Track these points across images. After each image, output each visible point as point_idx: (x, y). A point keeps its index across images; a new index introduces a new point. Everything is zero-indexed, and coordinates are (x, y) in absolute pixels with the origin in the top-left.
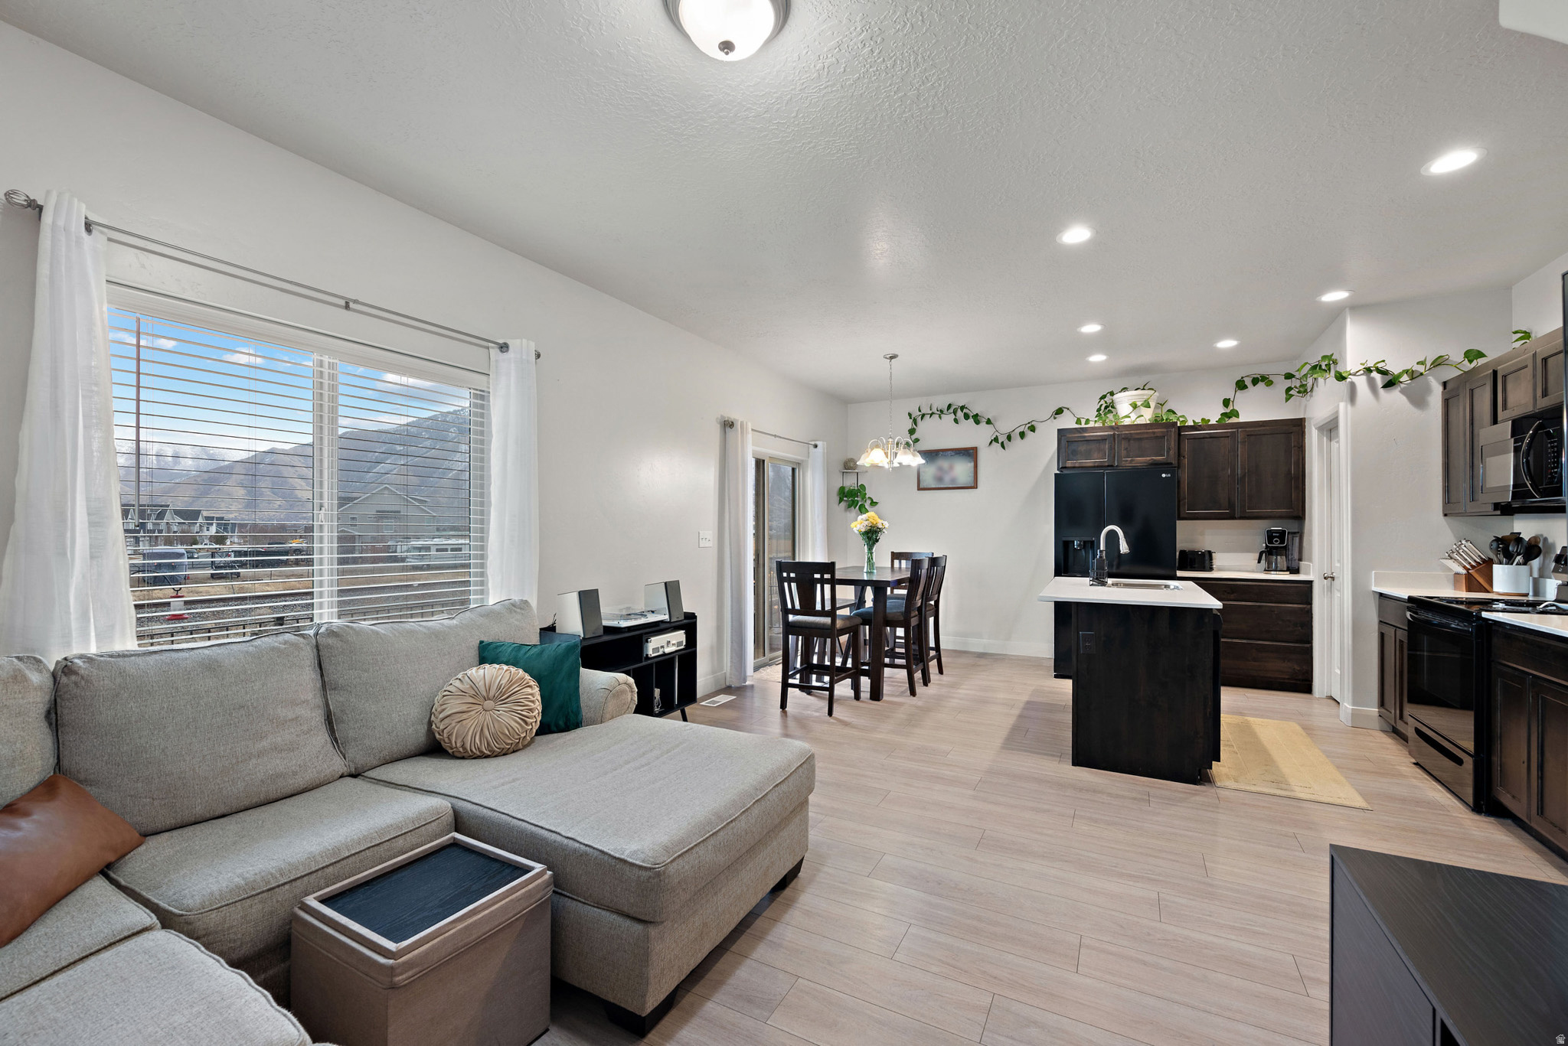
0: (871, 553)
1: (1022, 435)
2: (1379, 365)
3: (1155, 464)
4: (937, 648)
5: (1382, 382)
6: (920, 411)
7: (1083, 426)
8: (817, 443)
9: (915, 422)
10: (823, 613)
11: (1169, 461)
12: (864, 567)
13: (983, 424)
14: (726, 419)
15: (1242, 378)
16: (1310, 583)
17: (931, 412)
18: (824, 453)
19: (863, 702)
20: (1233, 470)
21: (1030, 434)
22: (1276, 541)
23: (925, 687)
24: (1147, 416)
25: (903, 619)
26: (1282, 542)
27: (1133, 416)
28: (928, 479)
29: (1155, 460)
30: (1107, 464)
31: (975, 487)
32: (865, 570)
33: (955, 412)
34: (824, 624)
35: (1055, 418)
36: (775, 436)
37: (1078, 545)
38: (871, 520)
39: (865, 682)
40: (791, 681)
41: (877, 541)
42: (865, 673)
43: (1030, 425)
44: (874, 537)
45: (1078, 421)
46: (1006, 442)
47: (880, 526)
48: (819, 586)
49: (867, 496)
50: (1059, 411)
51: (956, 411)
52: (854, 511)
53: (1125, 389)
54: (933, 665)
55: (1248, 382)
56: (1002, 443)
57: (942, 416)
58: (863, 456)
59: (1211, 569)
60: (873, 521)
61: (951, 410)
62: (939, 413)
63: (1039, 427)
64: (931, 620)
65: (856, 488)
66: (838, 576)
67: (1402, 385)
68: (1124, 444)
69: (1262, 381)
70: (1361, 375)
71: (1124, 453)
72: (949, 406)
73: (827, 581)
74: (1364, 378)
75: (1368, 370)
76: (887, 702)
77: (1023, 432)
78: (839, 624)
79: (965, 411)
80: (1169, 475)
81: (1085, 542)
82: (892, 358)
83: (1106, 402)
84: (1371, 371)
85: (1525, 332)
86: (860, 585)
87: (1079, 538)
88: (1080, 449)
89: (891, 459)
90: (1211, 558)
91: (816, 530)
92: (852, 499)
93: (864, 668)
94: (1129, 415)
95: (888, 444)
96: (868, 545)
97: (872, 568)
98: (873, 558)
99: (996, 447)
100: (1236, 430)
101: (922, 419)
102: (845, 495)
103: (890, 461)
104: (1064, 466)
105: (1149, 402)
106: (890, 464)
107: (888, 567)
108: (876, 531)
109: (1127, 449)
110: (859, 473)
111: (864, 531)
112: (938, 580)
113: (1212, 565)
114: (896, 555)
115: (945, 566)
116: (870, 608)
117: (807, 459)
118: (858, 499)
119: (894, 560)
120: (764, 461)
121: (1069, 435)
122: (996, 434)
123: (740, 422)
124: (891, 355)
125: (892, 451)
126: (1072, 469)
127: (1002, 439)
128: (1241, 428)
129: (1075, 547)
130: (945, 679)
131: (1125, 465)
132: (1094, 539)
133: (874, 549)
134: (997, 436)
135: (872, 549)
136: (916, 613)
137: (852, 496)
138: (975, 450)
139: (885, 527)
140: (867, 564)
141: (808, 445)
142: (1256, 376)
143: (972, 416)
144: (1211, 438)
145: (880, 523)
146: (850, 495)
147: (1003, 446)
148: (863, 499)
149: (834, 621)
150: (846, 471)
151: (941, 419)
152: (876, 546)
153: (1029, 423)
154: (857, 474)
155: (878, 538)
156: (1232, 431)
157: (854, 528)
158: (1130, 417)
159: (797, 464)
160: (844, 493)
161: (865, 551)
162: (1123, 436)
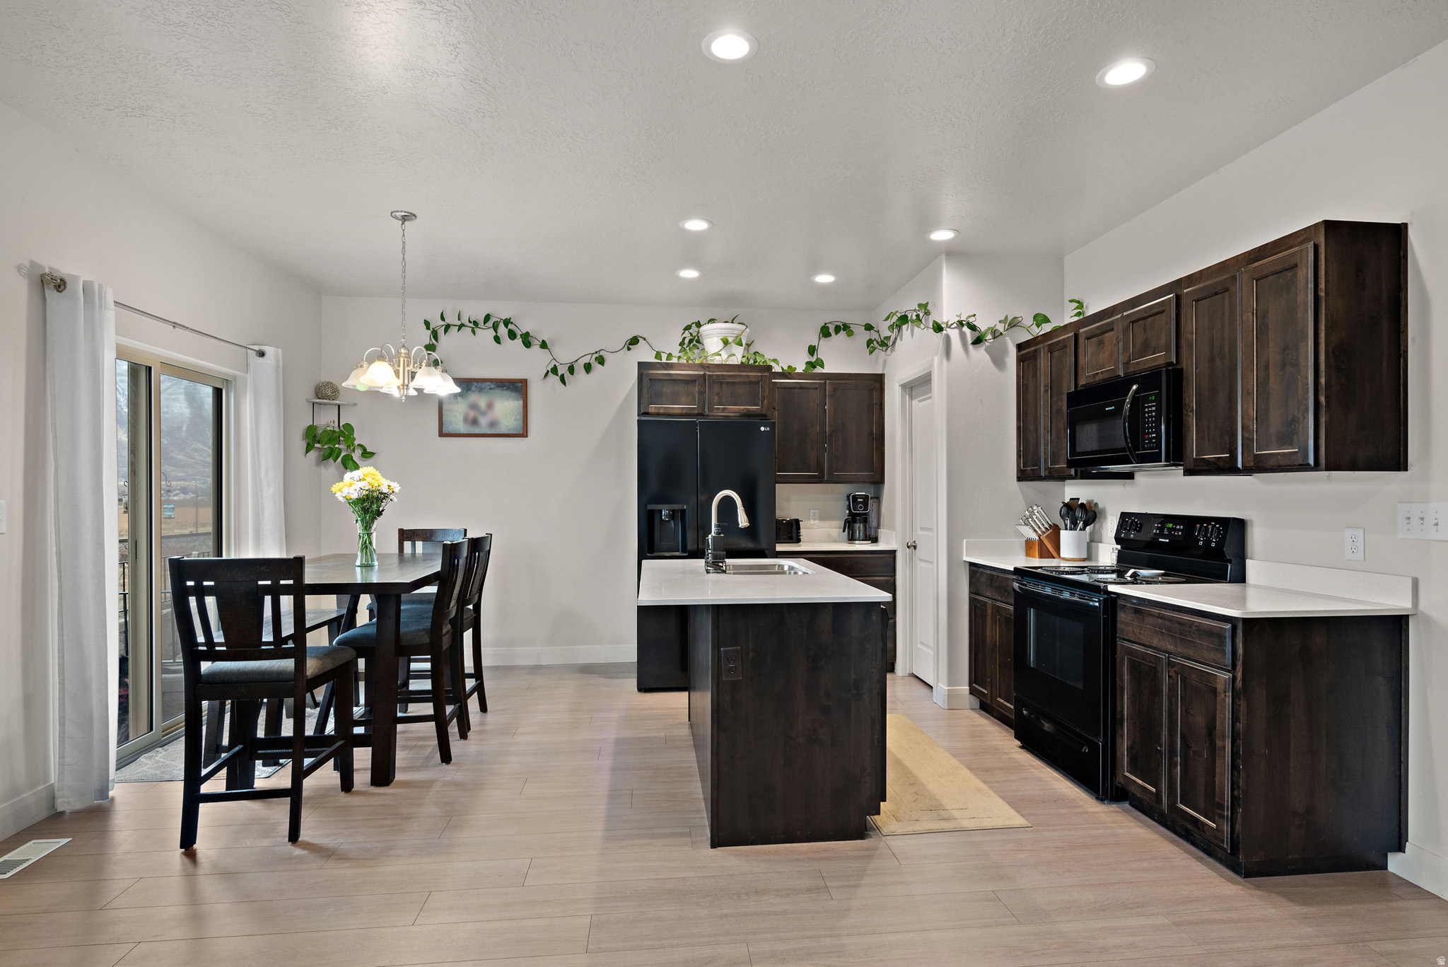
0: (369, 535)
1: (588, 368)
2: (971, 320)
3: (748, 415)
4: (478, 674)
5: (972, 339)
6: (443, 318)
7: (664, 360)
8: (264, 348)
9: (435, 335)
10: (277, 651)
11: (764, 412)
12: (356, 556)
13: (536, 348)
14: (47, 271)
15: (826, 324)
16: (893, 553)
17: (459, 323)
18: (277, 367)
19: (359, 793)
20: (823, 426)
21: (597, 368)
22: (861, 507)
23: (463, 741)
24: (737, 356)
25: (428, 640)
26: (866, 509)
27: (724, 355)
28: (456, 421)
29: (749, 410)
30: (696, 412)
31: (523, 434)
32: (358, 563)
33: (495, 327)
34: (281, 672)
35: (629, 349)
36: (175, 325)
37: (666, 516)
38: (369, 479)
39: (362, 757)
40: (205, 788)
41: (379, 513)
42: (361, 741)
43: (597, 355)
44: (375, 507)
45: (658, 355)
46: (567, 375)
47: (385, 490)
48: (268, 600)
49: (356, 443)
50: (634, 341)
51: (497, 326)
52: (332, 468)
53: (712, 321)
54: (473, 703)
55: (832, 330)
56: (563, 375)
57: (477, 330)
58: (353, 374)
59: (798, 541)
60: (372, 481)
61: (490, 324)
62: (472, 325)
63: (609, 358)
64: (468, 635)
65: (337, 430)
66: (309, 579)
67: (987, 344)
68: (716, 389)
69: (844, 330)
70: (955, 328)
71: (716, 399)
72: (487, 318)
73: (287, 590)
74: (957, 331)
75: (961, 323)
76: (405, 784)
77: (589, 363)
78: (312, 666)
79: (510, 326)
80: (768, 429)
81: (673, 511)
82: (404, 219)
83: (691, 334)
84: (963, 325)
85: (1078, 302)
86: (350, 592)
87: (667, 506)
88: (665, 390)
89: (404, 382)
90: (798, 528)
91: (262, 496)
92: (330, 445)
93: (359, 730)
94: (720, 353)
95: (399, 358)
96: (362, 521)
97: (370, 562)
98: (371, 543)
99: (554, 379)
100: (823, 381)
101: (446, 331)
102: (317, 439)
103: (403, 385)
104: (646, 411)
105: (741, 339)
106: (402, 391)
107: (395, 554)
108: (378, 497)
109: (719, 394)
110: (343, 405)
111: (357, 499)
112: (480, 572)
113: (800, 536)
114: (407, 534)
115: (489, 551)
116: (366, 627)
117: (245, 375)
118: (341, 447)
119: (405, 542)
120: (150, 368)
121: (651, 372)
122: (554, 362)
123: (83, 281)
124: (403, 214)
125: (407, 369)
126: (658, 414)
127: (562, 370)
128: (828, 380)
129: (663, 517)
130: (490, 716)
131: (715, 414)
132: (685, 507)
133: (373, 528)
134: (555, 365)
135: (370, 527)
136: (447, 628)
137: (330, 441)
138: (524, 382)
139: (393, 492)
140: (362, 552)
141: (244, 350)
142: (838, 324)
143: (521, 335)
144: (801, 388)
145: (384, 485)
146: (326, 440)
147: (563, 380)
148: (349, 447)
149: (300, 665)
150: (318, 400)
151: (474, 334)
152: (376, 522)
153: (596, 352)
154: (339, 406)
155: (381, 509)
156: (818, 381)
157: (339, 495)
158: (720, 355)
159: (225, 382)
160: (315, 436)
161: (359, 532)
162: (714, 378)
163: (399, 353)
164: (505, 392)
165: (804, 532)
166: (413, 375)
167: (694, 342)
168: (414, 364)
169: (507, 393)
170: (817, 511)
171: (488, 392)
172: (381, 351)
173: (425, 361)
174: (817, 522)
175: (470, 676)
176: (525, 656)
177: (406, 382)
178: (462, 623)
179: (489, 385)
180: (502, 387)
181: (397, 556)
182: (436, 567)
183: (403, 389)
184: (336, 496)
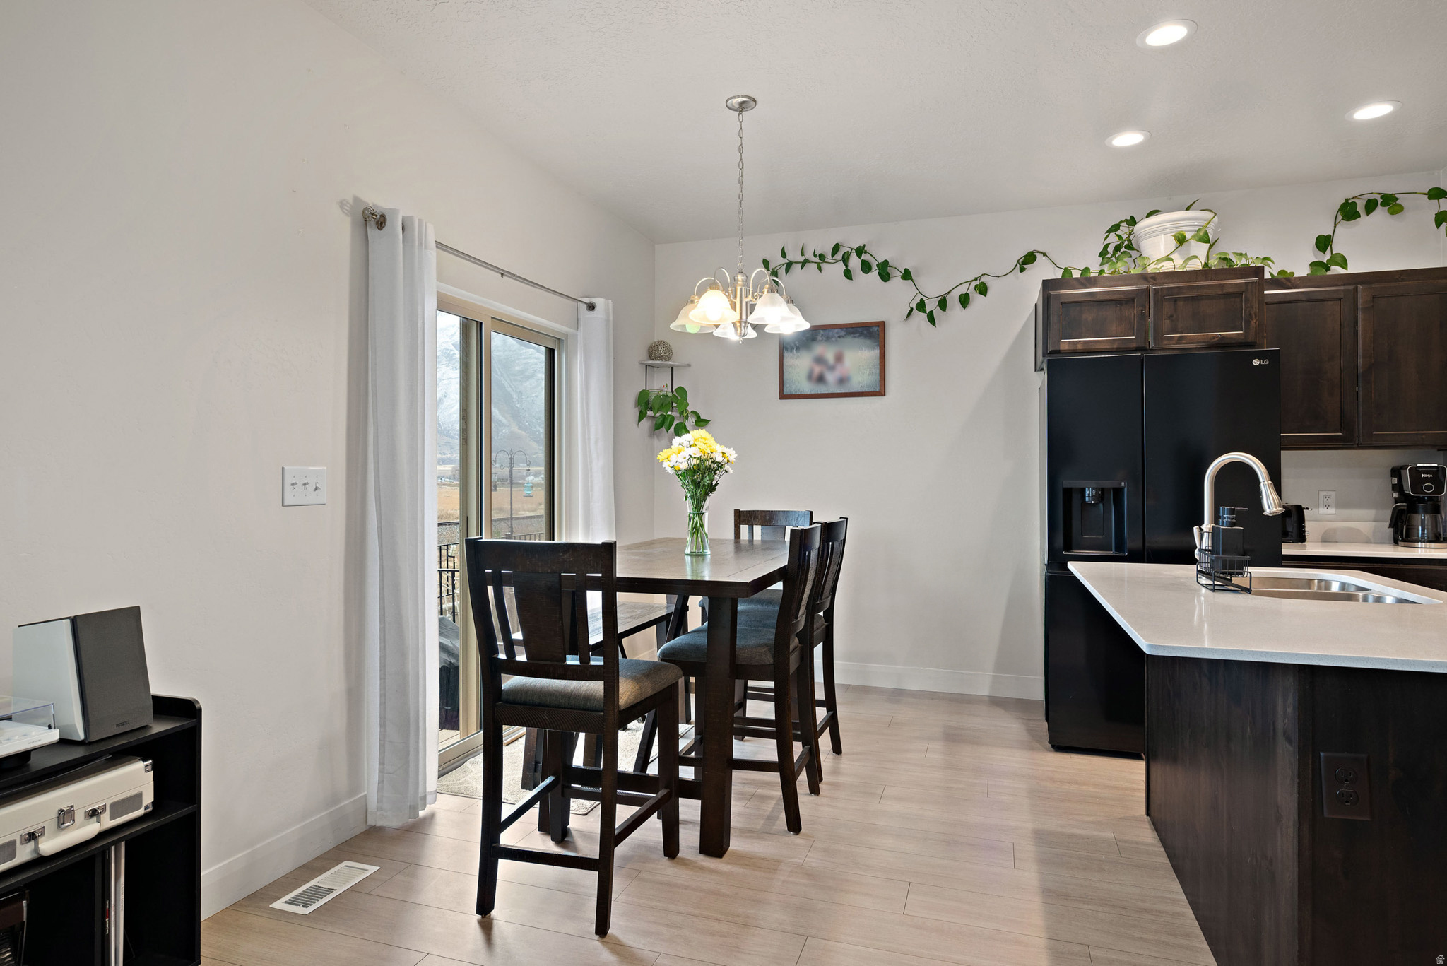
0: (701, 515)
1: (965, 300)
4: (830, 703)
6: (784, 255)
7: (1077, 276)
8: (595, 300)
9: (775, 276)
10: (584, 669)
11: (1250, 339)
12: (684, 541)
13: (896, 281)
14: (366, 205)
15: (1348, 198)
17: (802, 259)
18: (607, 321)
19: (686, 863)
21: (977, 299)
22: (1428, 488)
24: (1197, 257)
25: (771, 661)
27: (1178, 259)
28: (800, 378)
29: (1223, 337)
30: (1134, 345)
31: (880, 392)
32: (688, 551)
33: (845, 259)
34: (588, 698)
35: (1023, 269)
37: (1092, 497)
38: (700, 445)
39: (690, 809)
41: (712, 488)
42: (689, 790)
43: (977, 282)
44: (707, 480)
45: (1067, 270)
46: (937, 312)
47: (719, 459)
49: (690, 409)
50: (1030, 258)
51: (848, 258)
52: (664, 436)
53: (1153, 212)
54: (825, 741)
55: (1360, 208)
56: (931, 312)
57: (824, 266)
58: (683, 310)
59: (1301, 539)
60: (703, 447)
61: (839, 256)
62: (817, 260)
63: (993, 285)
64: (818, 650)
65: (670, 395)
66: (621, 571)
68: (1167, 308)
69: (1383, 204)
71: (1166, 324)
72: (836, 248)
76: (742, 859)
77: (967, 294)
78: (627, 691)
79: (864, 257)
80: (1266, 362)
81: (1103, 490)
82: (742, 107)
83: (1119, 237)
86: (680, 589)
87: (1093, 483)
88: (1084, 316)
89: (741, 317)
90: (1301, 519)
91: (591, 469)
92: (662, 413)
93: (687, 773)
94: (1170, 257)
95: (735, 287)
96: (692, 497)
97: (701, 550)
98: (702, 526)
99: (921, 317)
100: (1351, 287)
101: (787, 270)
102: (650, 406)
103: (740, 322)
104: (1056, 348)
105: (1206, 233)
106: (739, 329)
107: (730, 540)
108: (710, 468)
109: (1172, 316)
110: (677, 366)
111: (686, 470)
112: (833, 568)
113: (1304, 532)
114: (744, 516)
115: (845, 540)
116: (696, 635)
117: (574, 331)
118: (674, 414)
119: (741, 526)
120: (481, 323)
121: (1062, 292)
122: (920, 297)
123: (403, 217)
124: (741, 99)
125: (745, 300)
126: (1074, 352)
127: (931, 305)
128: (1361, 283)
129: (1087, 499)
130: (845, 761)
131: (1167, 347)
132: (1123, 484)
133: (705, 507)
134: (922, 300)
135: (702, 506)
136: (794, 642)
137: (661, 407)
138: (881, 325)
139: (728, 461)
140: (692, 537)
141: (573, 303)
142: (1371, 197)
143: (877, 265)
144: (1308, 301)
145: (718, 451)
146: (657, 407)
147: (931, 319)
148: (681, 413)
149: (612, 689)
150: (651, 362)
151: (821, 271)
152: (708, 499)
153: (976, 279)
154: (672, 368)
155: (714, 483)
156: (1342, 288)
157: (666, 465)
158: (1172, 260)
159: (557, 341)
160: (647, 403)
161: (689, 512)
162: (1165, 292)
163: (735, 280)
164: (856, 340)
165: (1311, 526)
166: (752, 308)
167: (1123, 249)
168: (753, 293)
169: (858, 341)
170: (1333, 494)
171: (836, 341)
172: (714, 280)
173: (767, 286)
174: (1332, 511)
175: (821, 704)
176: (882, 677)
177: (744, 317)
178: (812, 636)
179: (837, 333)
180: (853, 333)
181: (733, 543)
182: (781, 560)
183: (740, 326)
184: (664, 466)
